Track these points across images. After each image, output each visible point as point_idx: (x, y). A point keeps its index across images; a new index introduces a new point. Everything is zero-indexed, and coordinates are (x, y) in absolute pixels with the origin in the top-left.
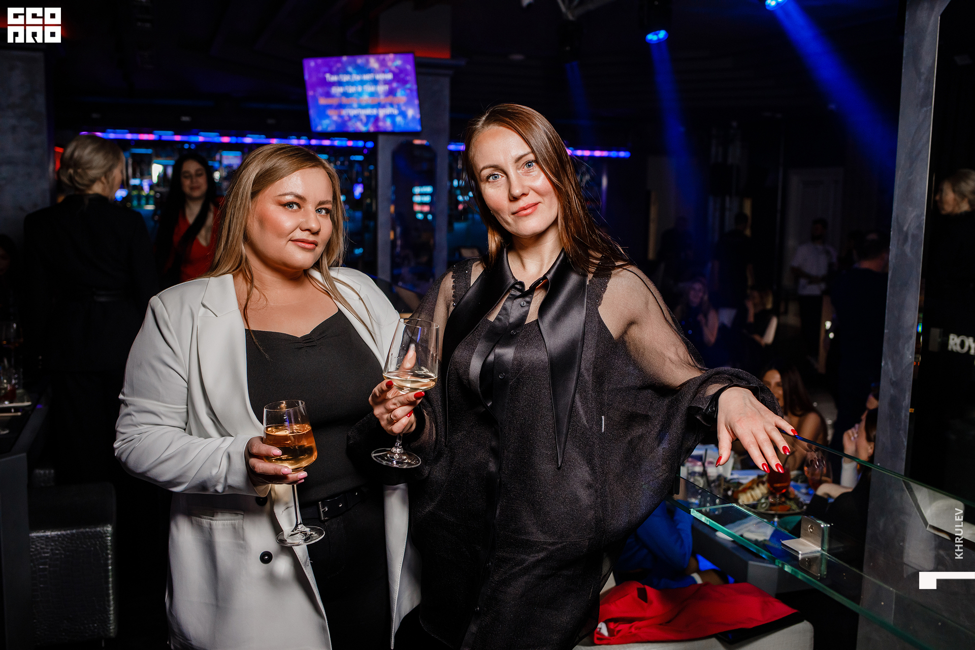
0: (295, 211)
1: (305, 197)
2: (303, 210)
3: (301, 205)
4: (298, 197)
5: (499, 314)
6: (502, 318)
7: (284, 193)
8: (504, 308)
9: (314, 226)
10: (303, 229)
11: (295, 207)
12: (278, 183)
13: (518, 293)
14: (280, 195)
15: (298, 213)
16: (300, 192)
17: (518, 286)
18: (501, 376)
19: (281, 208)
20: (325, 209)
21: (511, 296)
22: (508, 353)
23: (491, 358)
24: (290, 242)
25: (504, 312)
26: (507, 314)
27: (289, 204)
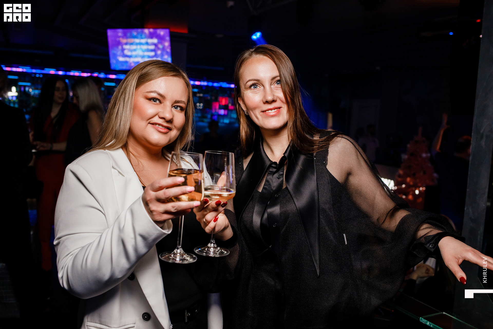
0: (157, 104)
1: (165, 95)
2: (162, 104)
3: (162, 101)
4: (159, 94)
5: (264, 185)
6: (267, 187)
7: (150, 91)
8: (267, 181)
9: (168, 116)
10: (160, 117)
11: (158, 102)
12: (148, 84)
13: (275, 170)
14: (147, 92)
15: (159, 106)
16: (161, 92)
17: (273, 165)
18: (274, 225)
19: (147, 100)
20: (180, 106)
21: (270, 172)
22: (276, 210)
23: (266, 216)
24: (149, 124)
25: (267, 183)
26: (270, 184)
27: (154, 99)
